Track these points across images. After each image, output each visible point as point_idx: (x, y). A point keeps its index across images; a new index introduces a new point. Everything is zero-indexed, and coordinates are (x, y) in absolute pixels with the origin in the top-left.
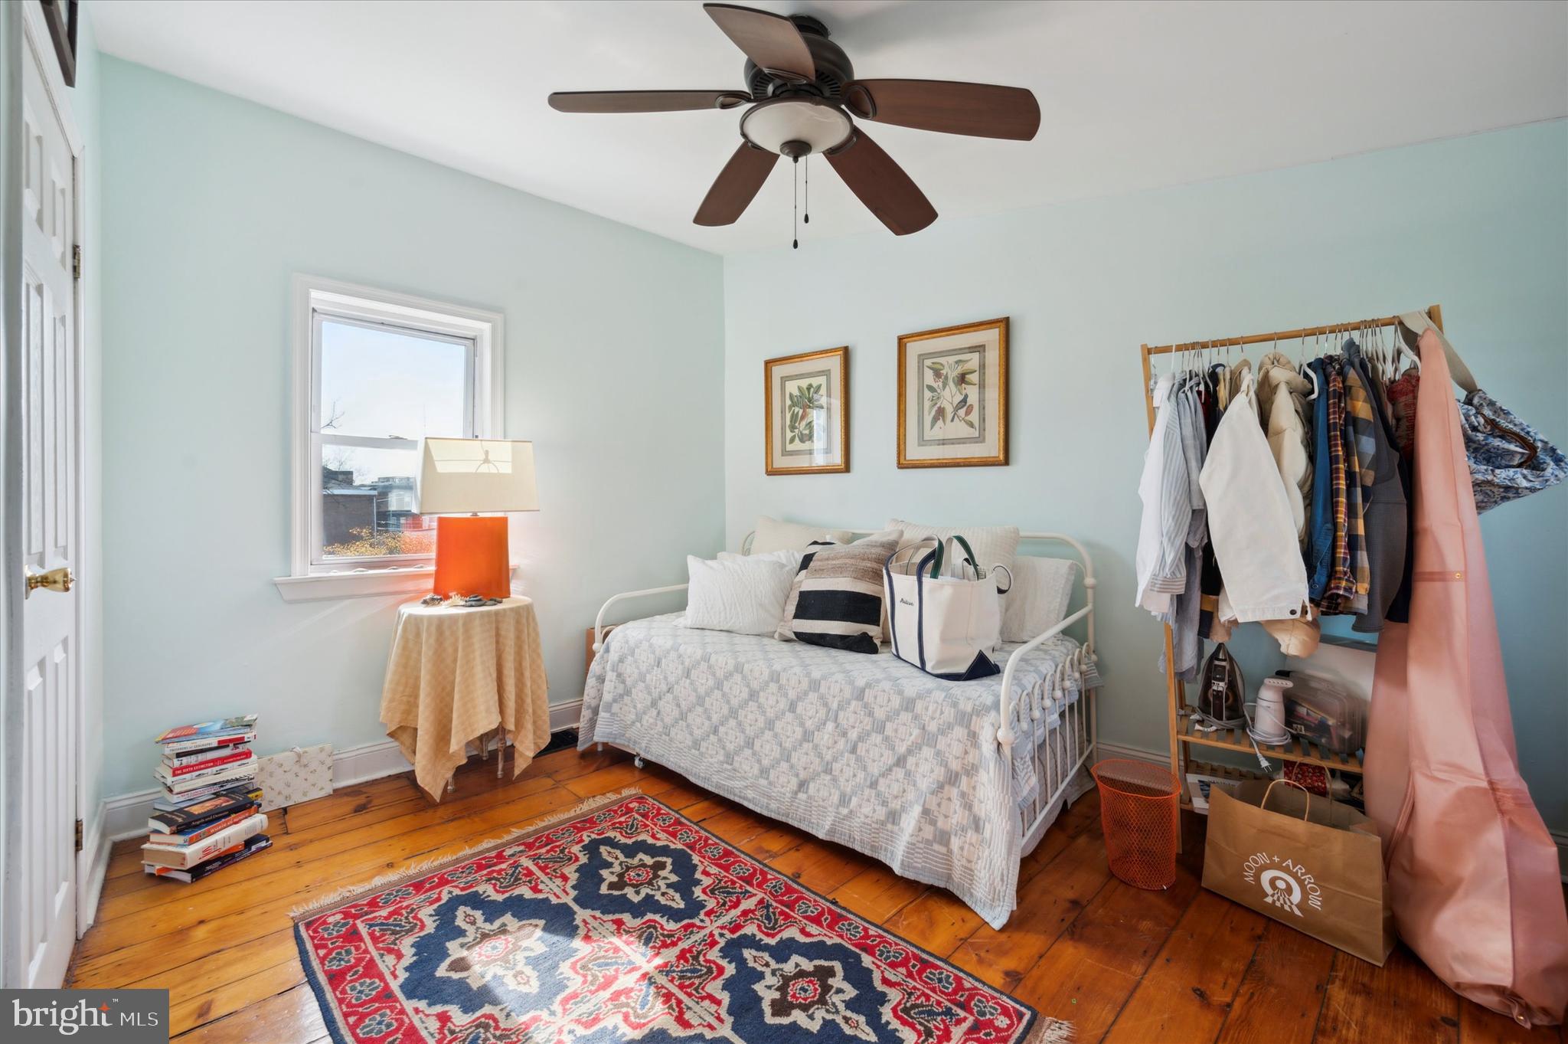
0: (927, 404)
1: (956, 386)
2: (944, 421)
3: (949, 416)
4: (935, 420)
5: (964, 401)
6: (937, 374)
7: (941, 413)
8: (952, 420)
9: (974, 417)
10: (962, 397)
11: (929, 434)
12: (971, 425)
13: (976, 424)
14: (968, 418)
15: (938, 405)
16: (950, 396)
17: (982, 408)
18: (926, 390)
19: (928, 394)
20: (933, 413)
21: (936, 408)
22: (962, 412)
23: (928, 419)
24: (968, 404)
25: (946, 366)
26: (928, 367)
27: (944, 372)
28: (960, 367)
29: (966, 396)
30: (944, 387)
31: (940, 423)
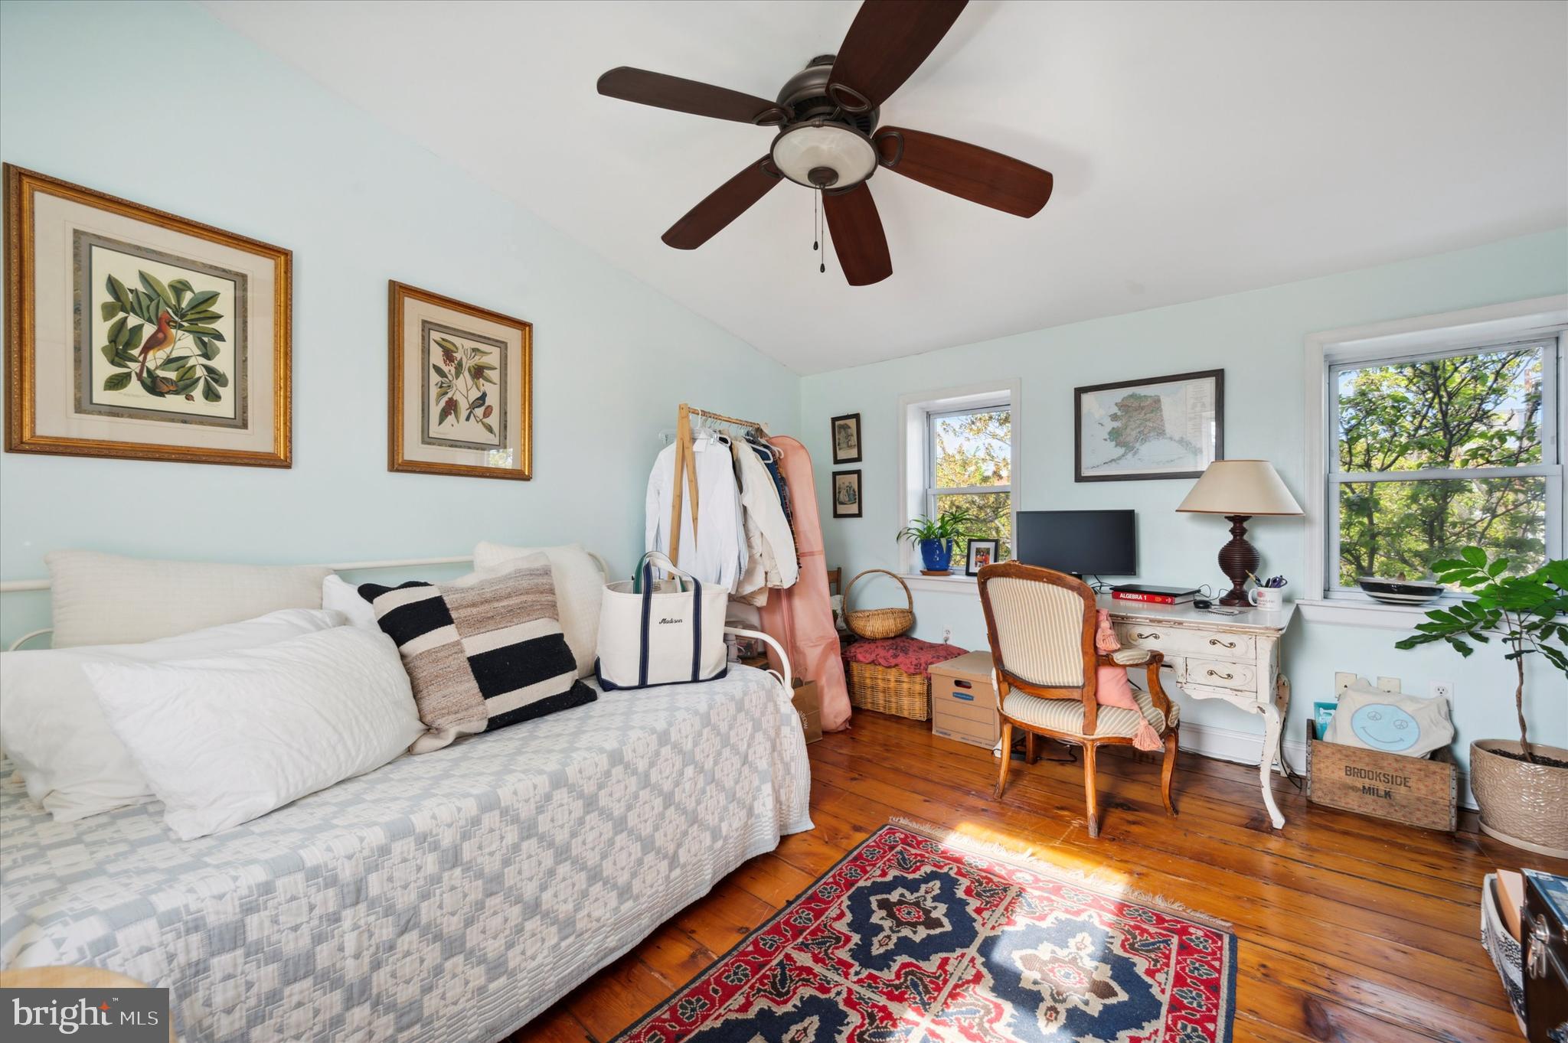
0: (434, 391)
1: (473, 380)
2: (457, 417)
3: (464, 414)
4: (444, 414)
5: (483, 397)
6: (448, 355)
7: (451, 407)
8: (468, 419)
9: (494, 420)
10: (479, 394)
11: (435, 431)
12: (490, 429)
13: (496, 429)
14: (486, 420)
15: (449, 395)
16: (464, 389)
17: (504, 414)
18: (432, 371)
19: (434, 378)
20: (442, 403)
21: (445, 399)
22: (479, 412)
23: (435, 411)
24: (487, 404)
25: (461, 350)
26: (435, 341)
27: (458, 356)
28: (477, 358)
29: (484, 395)
30: (457, 377)
31: (451, 418)
